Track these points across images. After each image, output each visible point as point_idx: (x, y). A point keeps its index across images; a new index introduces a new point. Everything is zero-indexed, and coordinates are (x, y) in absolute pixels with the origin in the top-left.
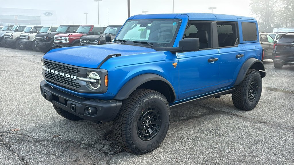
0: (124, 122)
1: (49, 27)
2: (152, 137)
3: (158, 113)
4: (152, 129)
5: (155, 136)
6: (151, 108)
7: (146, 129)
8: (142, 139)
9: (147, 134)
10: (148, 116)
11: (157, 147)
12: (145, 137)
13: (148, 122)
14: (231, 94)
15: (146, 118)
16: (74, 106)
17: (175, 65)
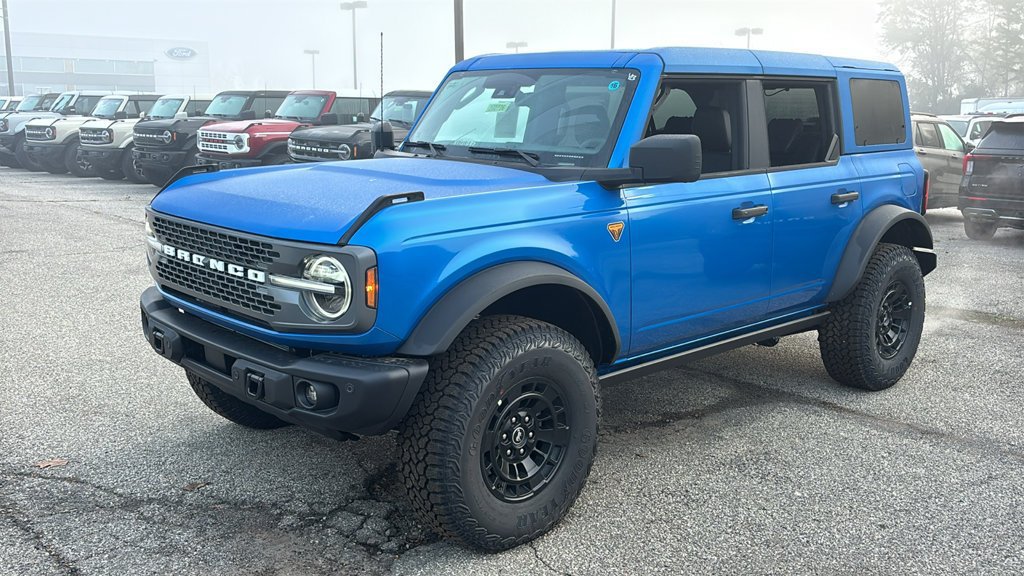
0: (434, 435)
1: (182, 100)
2: (535, 489)
3: (558, 401)
4: (535, 457)
5: (546, 485)
6: (532, 384)
7: (514, 460)
8: (501, 497)
9: (519, 479)
10: (522, 414)
11: (555, 524)
12: (512, 488)
13: (520, 434)
14: (816, 333)
15: (514, 419)
16: (257, 377)
17: (616, 229)
